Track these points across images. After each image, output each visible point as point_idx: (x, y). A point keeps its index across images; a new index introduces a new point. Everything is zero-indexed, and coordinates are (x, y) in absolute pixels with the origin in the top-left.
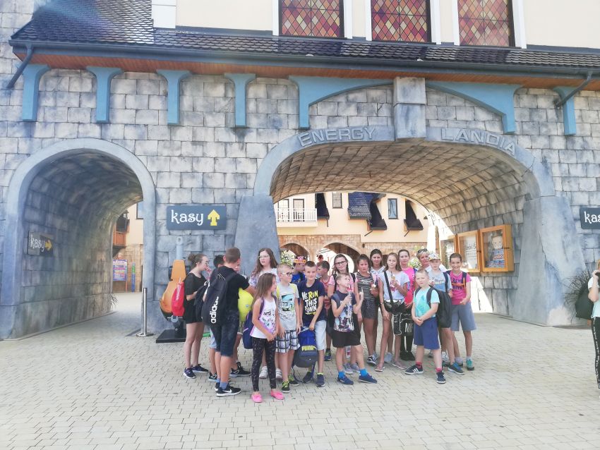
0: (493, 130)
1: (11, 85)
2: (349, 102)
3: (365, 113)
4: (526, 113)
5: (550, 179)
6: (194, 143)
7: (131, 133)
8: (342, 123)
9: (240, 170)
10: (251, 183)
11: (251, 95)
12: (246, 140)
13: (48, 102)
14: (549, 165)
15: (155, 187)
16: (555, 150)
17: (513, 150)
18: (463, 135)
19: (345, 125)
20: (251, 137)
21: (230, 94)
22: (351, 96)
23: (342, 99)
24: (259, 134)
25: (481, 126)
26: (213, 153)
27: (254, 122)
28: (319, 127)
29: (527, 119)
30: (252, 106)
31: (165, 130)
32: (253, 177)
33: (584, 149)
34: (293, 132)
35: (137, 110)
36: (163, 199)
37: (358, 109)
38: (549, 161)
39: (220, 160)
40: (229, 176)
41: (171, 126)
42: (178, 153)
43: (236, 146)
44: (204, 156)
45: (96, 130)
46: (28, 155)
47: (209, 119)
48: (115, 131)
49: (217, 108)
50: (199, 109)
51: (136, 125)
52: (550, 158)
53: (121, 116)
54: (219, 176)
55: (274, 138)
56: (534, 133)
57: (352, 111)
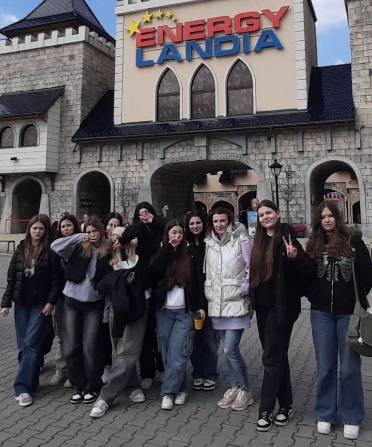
0: (238, 153)
1: (74, 151)
2: (180, 146)
3: (185, 150)
4: (254, 144)
5: (263, 174)
6: (127, 166)
7: (107, 164)
8: (177, 155)
9: (140, 176)
10: (144, 181)
11: (145, 147)
12: (143, 164)
13: (84, 156)
14: (263, 167)
15: (114, 183)
16: (266, 160)
17: (246, 161)
18: (224, 157)
19: (178, 156)
20: (144, 163)
21: (138, 147)
22: (181, 143)
23: (177, 145)
24: (147, 161)
25: (233, 151)
26: (132, 170)
27: (146, 157)
28: (168, 157)
29: (254, 146)
30: (145, 151)
31: (118, 162)
32: (145, 178)
33: (282, 159)
34: (159, 160)
35: (109, 156)
36: (116, 188)
37: (183, 148)
38: (263, 165)
39: (135, 173)
40: (137, 178)
41: (120, 161)
42: (121, 171)
43: (139, 167)
44: (129, 171)
45: (97, 164)
46: (79, 174)
47: (131, 157)
48: (103, 164)
49: (134, 153)
50: (128, 154)
51: (108, 161)
52: (264, 164)
53: (104, 159)
54: (134, 178)
55: (153, 162)
56: (257, 152)
57: (181, 150)
